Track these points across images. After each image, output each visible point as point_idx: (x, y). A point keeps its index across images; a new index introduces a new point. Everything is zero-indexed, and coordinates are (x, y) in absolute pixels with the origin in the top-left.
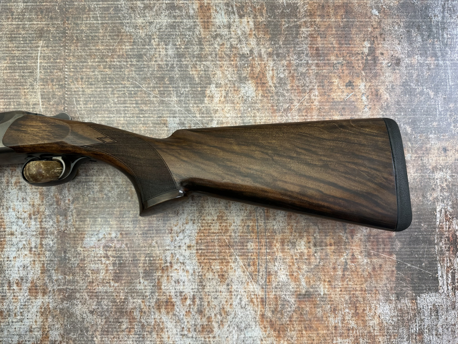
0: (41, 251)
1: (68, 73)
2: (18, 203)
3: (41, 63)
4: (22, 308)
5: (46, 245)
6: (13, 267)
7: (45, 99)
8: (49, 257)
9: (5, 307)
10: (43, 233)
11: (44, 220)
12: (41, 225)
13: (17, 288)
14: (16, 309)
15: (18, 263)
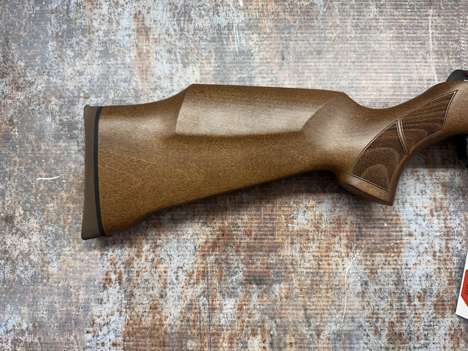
0: (448, 256)
1: (465, 45)
2: (416, 196)
3: (433, 33)
4: (427, 330)
5: (453, 248)
6: (413, 276)
7: (441, 73)
8: (457, 264)
9: (405, 328)
10: (448, 234)
11: (449, 217)
12: (445, 223)
13: (419, 302)
14: (418, 330)
15: (420, 271)
